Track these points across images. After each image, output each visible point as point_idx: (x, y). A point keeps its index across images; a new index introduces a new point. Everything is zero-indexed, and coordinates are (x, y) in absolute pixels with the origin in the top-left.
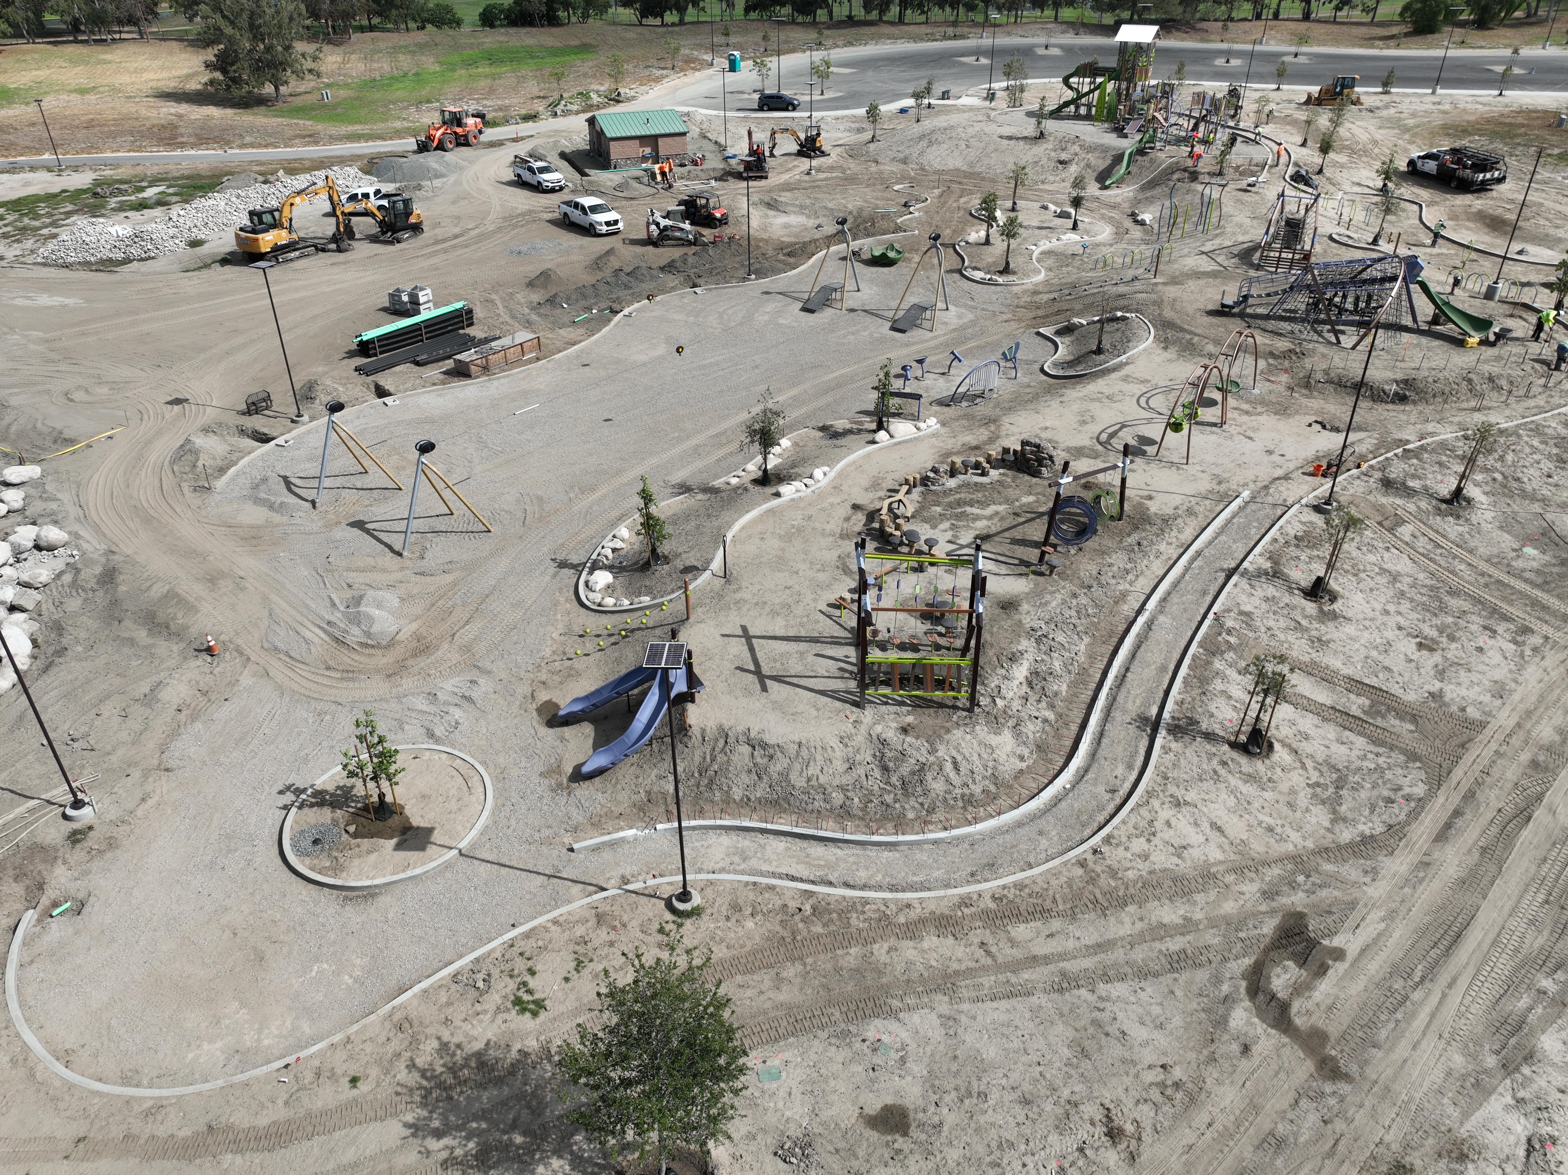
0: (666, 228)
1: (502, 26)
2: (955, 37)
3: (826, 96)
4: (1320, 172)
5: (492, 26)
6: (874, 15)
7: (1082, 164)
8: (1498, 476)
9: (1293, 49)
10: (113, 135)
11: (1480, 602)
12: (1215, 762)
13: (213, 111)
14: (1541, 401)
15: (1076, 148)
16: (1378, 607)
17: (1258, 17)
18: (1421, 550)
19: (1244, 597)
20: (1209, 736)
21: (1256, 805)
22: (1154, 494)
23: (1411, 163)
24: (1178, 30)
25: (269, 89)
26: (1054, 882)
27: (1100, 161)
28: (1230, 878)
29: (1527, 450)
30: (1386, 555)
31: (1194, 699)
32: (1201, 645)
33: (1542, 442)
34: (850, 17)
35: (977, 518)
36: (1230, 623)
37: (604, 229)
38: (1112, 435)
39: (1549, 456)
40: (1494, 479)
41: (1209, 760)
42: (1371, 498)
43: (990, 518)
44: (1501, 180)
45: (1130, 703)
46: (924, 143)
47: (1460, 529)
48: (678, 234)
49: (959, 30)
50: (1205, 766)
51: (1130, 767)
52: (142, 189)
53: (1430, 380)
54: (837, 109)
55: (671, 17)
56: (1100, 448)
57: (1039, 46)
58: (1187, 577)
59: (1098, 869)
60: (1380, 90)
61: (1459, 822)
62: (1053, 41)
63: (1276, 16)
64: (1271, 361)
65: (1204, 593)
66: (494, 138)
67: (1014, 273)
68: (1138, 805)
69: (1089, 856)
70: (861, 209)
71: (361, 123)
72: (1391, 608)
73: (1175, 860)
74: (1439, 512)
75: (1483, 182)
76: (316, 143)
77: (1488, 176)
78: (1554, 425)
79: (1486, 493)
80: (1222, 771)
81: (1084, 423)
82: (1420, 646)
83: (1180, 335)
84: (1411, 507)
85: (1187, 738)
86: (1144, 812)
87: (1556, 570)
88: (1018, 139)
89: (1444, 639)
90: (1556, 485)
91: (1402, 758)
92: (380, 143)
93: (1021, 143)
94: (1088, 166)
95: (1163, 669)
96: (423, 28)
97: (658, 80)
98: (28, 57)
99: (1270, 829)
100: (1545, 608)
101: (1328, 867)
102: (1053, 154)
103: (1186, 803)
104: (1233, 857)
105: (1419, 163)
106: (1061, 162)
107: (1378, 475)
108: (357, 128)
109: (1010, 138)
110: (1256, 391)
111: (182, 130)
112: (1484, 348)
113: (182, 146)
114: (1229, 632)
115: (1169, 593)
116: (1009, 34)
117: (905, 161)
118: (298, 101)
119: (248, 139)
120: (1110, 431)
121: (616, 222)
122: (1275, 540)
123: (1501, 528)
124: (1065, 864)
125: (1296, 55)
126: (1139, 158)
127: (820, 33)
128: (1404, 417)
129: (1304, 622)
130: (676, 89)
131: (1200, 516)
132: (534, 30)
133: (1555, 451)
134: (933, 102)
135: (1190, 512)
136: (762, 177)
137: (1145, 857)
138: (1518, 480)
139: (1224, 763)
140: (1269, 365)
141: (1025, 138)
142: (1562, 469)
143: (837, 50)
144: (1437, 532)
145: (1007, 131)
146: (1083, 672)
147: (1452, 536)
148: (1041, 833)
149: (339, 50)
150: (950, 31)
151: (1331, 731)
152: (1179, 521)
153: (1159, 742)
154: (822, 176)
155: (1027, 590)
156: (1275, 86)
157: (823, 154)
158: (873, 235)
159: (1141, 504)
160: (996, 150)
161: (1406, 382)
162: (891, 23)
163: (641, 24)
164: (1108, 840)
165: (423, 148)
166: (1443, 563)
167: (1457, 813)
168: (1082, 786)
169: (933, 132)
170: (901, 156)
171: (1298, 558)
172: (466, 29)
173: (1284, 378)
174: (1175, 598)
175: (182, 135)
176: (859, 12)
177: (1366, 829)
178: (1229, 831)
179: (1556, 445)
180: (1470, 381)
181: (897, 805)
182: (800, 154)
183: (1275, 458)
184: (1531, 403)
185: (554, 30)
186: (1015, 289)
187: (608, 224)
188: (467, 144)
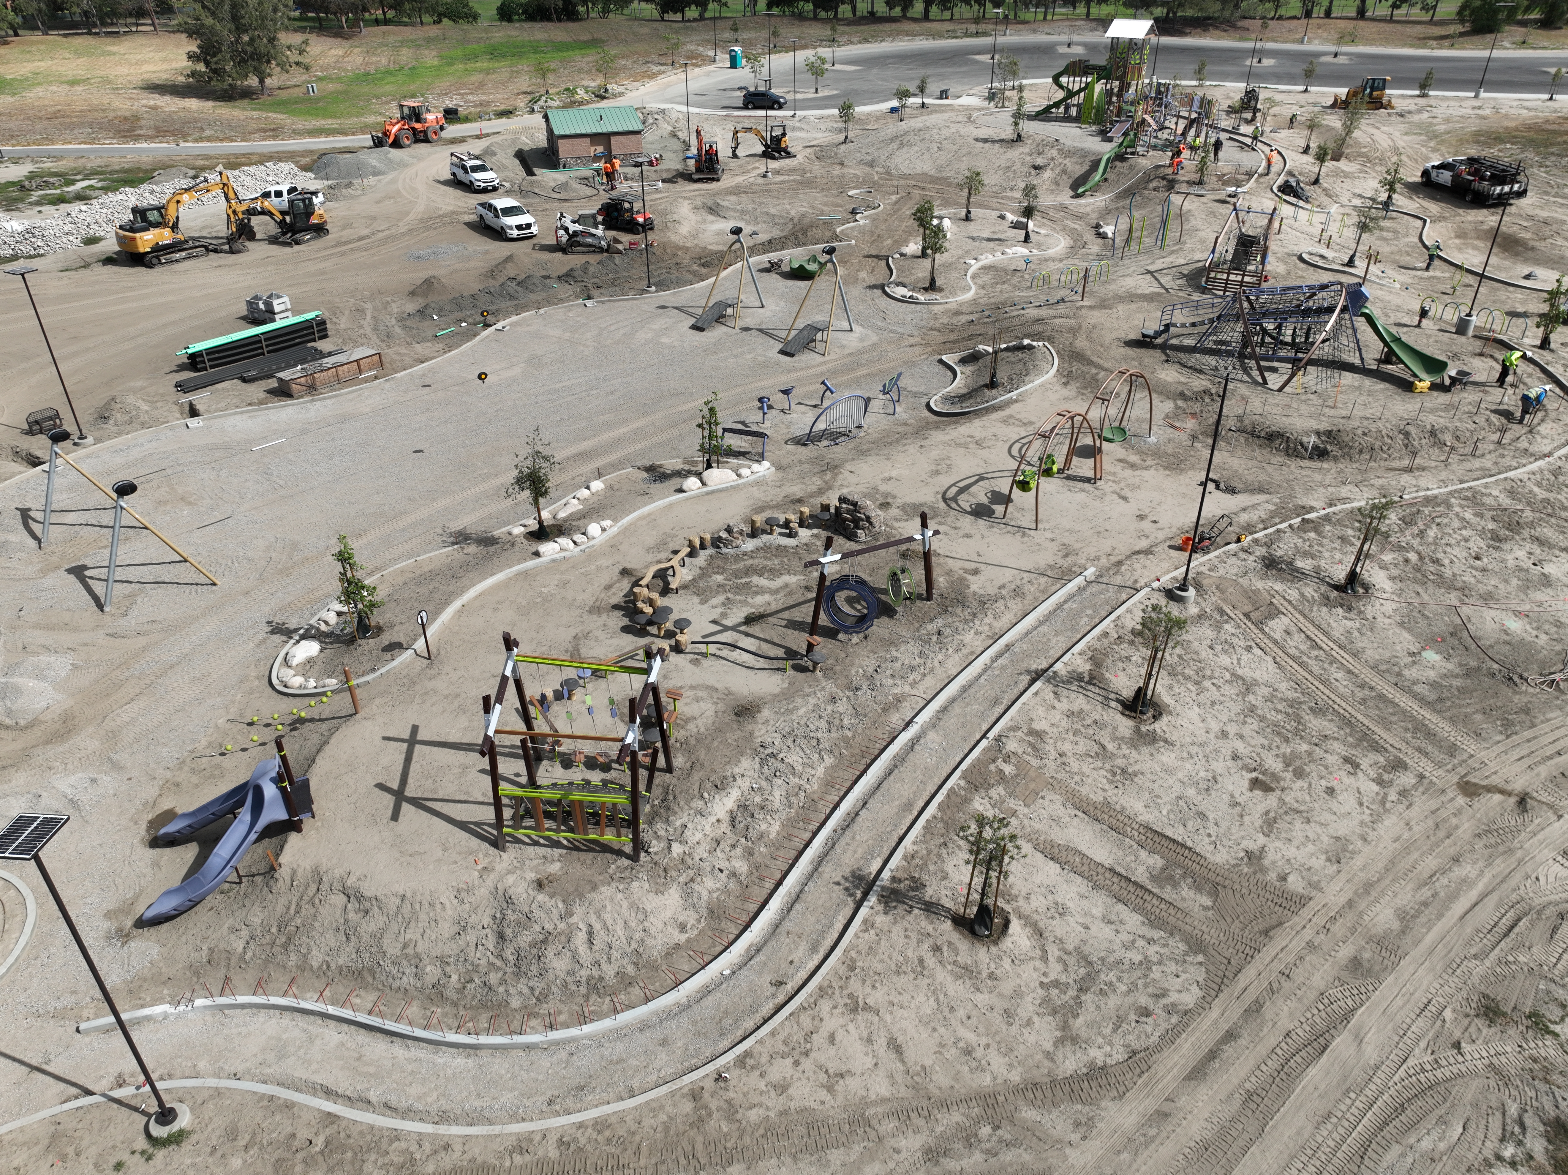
0: (576, 233)
1: (520, 21)
2: (977, 34)
3: (820, 94)
4: (1316, 182)
5: (510, 20)
6: (897, 11)
7: (1058, 170)
8: (1413, 557)
9: (1333, 49)
10: (72, 127)
11: (1349, 724)
12: (925, 946)
13: (193, 104)
14: (1488, 462)
15: (1054, 152)
16: (1215, 727)
17: (1308, 14)
18: (1292, 651)
19: (1041, 711)
20: (931, 908)
21: (961, 1013)
22: (982, 567)
23: (1426, 173)
24: (1217, 28)
25: (253, 81)
26: (648, 1122)
27: (1077, 167)
28: (888, 1126)
29: (1456, 524)
30: (1245, 656)
31: (929, 852)
32: (964, 776)
33: (1476, 515)
34: (872, 13)
35: (761, 591)
36: (1011, 746)
37: (515, 233)
38: (962, 491)
39: (1482, 533)
40: (1407, 561)
41: (920, 942)
42: (1244, 582)
43: (775, 592)
44: (1522, 194)
45: (849, 853)
46: (895, 145)
47: (1349, 624)
48: (589, 240)
49: (982, 27)
50: (910, 953)
51: (814, 949)
52: (73, 182)
53: (1359, 432)
54: (826, 107)
55: (692, 12)
56: (942, 505)
57: (1061, 44)
58: (982, 680)
59: (714, 1104)
60: (1417, 92)
61: (1228, 1050)
62: (1076, 38)
63: (1328, 14)
64: (1180, 403)
65: (996, 702)
66: (458, 135)
67: (941, 290)
68: (802, 1008)
69: (709, 1084)
70: (804, 216)
71: (335, 117)
72: (1232, 729)
73: (823, 1094)
74: (1326, 601)
75: (1500, 195)
76: (275, 137)
77: (1507, 189)
78: (1495, 493)
79: (1392, 578)
80: (931, 961)
81: (937, 473)
82: (1255, 784)
83: (1085, 369)
84: (1293, 594)
85: (901, 908)
86: (805, 1020)
87: (1458, 683)
88: (993, 141)
89: (1289, 775)
90: (1484, 570)
91: (1182, 946)
92: (341, 138)
93: (997, 145)
94: (1064, 172)
95: (908, 806)
96: (439, 22)
97: (653, 76)
98: (34, 48)
99: (968, 1052)
100: (1430, 735)
101: (1029, 1114)
102: (1028, 158)
103: (867, 1008)
104: (903, 1092)
105: (1434, 174)
106: (1036, 168)
107: (1261, 551)
108: (329, 123)
109: (985, 141)
110: (1153, 439)
111: (143, 122)
112: (1435, 394)
113: (137, 138)
114: (1007, 759)
115: (953, 700)
116: (1035, 31)
117: (871, 165)
118: (283, 95)
119: (208, 132)
120: (961, 484)
121: (528, 226)
122: (1106, 634)
123: (1401, 624)
124: (673, 1094)
125: (1336, 55)
126: (1118, 164)
127: (833, 29)
128: (1318, 477)
129: (1111, 747)
130: (669, 85)
131: (1029, 598)
132: (549, 25)
133: (1491, 525)
134: (927, 101)
135: (1018, 593)
136: (713, 180)
137: (782, 1088)
138: (1436, 561)
139: (937, 949)
140: (1177, 407)
141: (1002, 141)
142: (1496, 548)
143: (851, 47)
144: (1319, 627)
145: (983, 133)
146: (812, 803)
147: (1336, 634)
148: (664, 1042)
149: (346, 44)
150: (973, 28)
151: (1099, 903)
152: (1000, 603)
153: (863, 912)
154: (779, 178)
155: (777, 690)
156: (1302, 88)
157: (789, 155)
158: (804, 244)
159: (962, 580)
160: (969, 153)
161: (1329, 433)
162: (915, 20)
163: (663, 20)
164: (741, 1062)
165: (378, 143)
166: (1316, 669)
167: (1231, 1036)
168: (745, 971)
169: (907, 133)
170: (869, 158)
171: (1128, 658)
172: (483, 23)
173: (1190, 424)
174: (957, 709)
175: (141, 128)
176: (881, 8)
177: (1097, 1055)
178: (910, 1054)
179: (1493, 519)
180: (1407, 435)
181: (501, 989)
182: (766, 155)
183: (1146, 525)
184: (1477, 463)
185: (571, 25)
186: (936, 309)
187: (519, 227)
188: (427, 141)
